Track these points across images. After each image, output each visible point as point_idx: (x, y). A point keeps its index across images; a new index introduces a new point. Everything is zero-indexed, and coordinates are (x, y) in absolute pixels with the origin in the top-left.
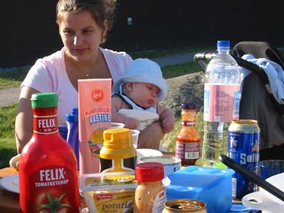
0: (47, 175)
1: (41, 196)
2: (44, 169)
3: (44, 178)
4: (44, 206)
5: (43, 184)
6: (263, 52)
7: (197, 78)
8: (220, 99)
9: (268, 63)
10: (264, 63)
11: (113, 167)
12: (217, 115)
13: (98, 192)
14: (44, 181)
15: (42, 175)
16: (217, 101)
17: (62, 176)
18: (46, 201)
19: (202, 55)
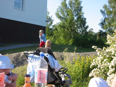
6: (46, 51)
7: (19, 54)
9: (49, 55)
10: (47, 55)
12: (40, 81)
16: (40, 76)
19: (26, 52)
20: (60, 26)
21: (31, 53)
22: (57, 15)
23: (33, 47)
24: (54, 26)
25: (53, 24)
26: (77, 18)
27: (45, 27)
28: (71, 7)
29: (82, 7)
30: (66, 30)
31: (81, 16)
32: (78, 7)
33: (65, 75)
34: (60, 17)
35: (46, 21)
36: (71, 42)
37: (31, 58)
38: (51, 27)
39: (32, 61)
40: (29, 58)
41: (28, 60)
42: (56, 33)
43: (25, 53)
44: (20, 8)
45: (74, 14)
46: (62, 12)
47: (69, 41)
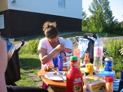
0: (77, 80)
1: (75, 86)
2: (76, 78)
3: (76, 81)
4: (75, 89)
5: (75, 83)
6: (92, 36)
8: (99, 51)
10: (93, 39)
11: (90, 75)
13: (93, 84)
14: (76, 82)
15: (75, 80)
17: (80, 80)
18: (76, 87)
19: (78, 37)
20: (92, 17)
21: (81, 38)
22: (90, 10)
23: (74, 34)
24: (87, 19)
25: (87, 17)
26: (105, 12)
27: (81, 19)
28: (100, 3)
29: (109, 2)
30: (97, 21)
31: (108, 9)
32: (106, 3)
33: (105, 53)
34: (92, 12)
35: (82, 15)
36: (101, 29)
37: (80, 41)
38: (85, 19)
39: (82, 43)
40: (79, 41)
41: (78, 42)
42: (89, 23)
43: (76, 38)
44: (62, 6)
45: (103, 8)
46: (94, 7)
47: (99, 29)
